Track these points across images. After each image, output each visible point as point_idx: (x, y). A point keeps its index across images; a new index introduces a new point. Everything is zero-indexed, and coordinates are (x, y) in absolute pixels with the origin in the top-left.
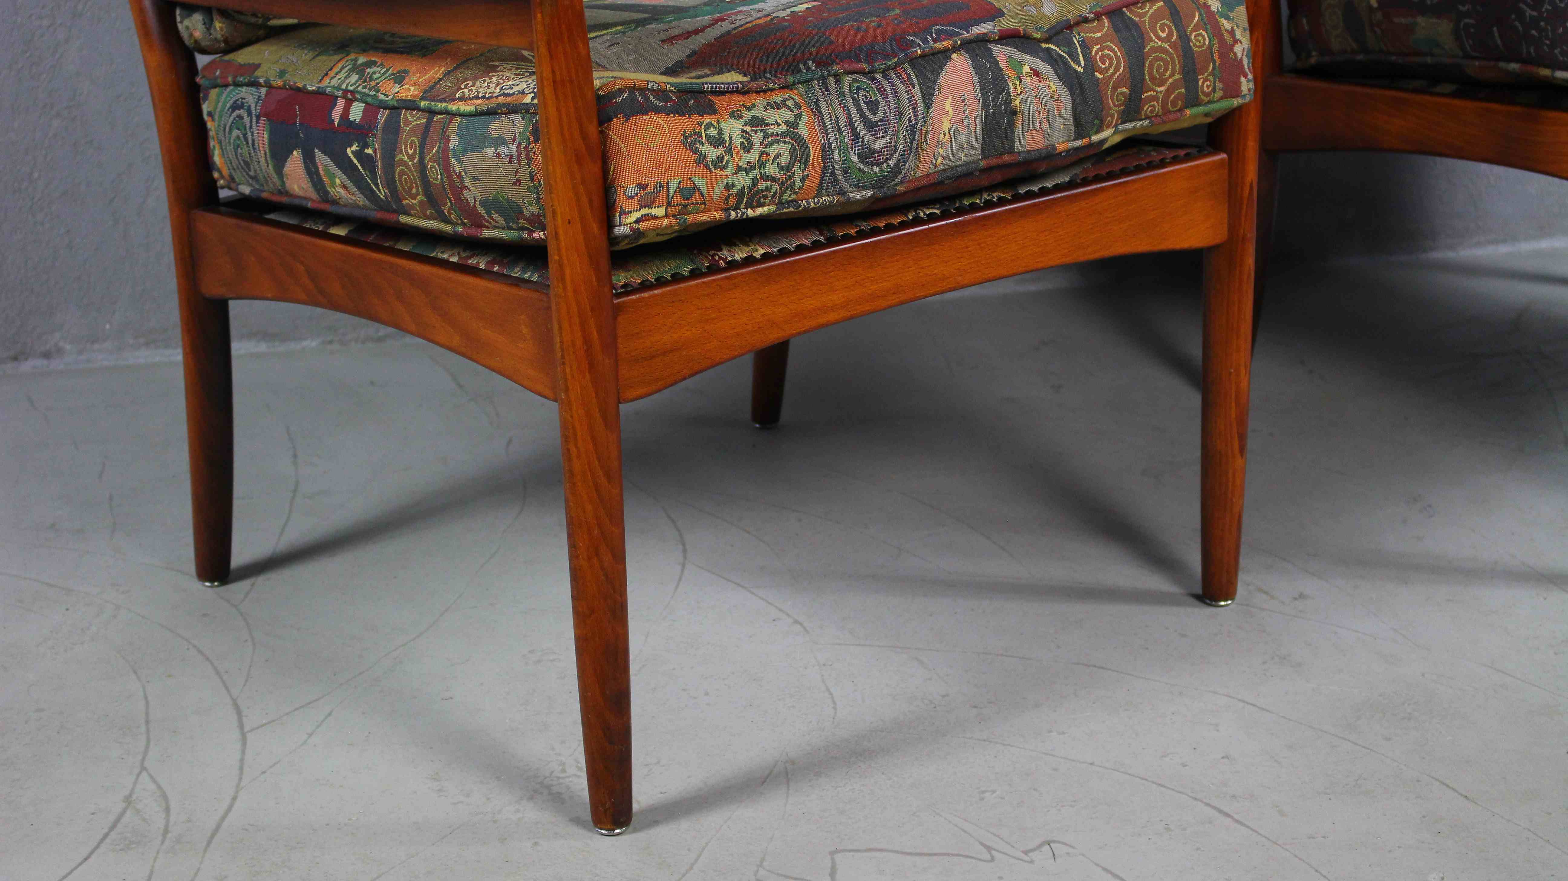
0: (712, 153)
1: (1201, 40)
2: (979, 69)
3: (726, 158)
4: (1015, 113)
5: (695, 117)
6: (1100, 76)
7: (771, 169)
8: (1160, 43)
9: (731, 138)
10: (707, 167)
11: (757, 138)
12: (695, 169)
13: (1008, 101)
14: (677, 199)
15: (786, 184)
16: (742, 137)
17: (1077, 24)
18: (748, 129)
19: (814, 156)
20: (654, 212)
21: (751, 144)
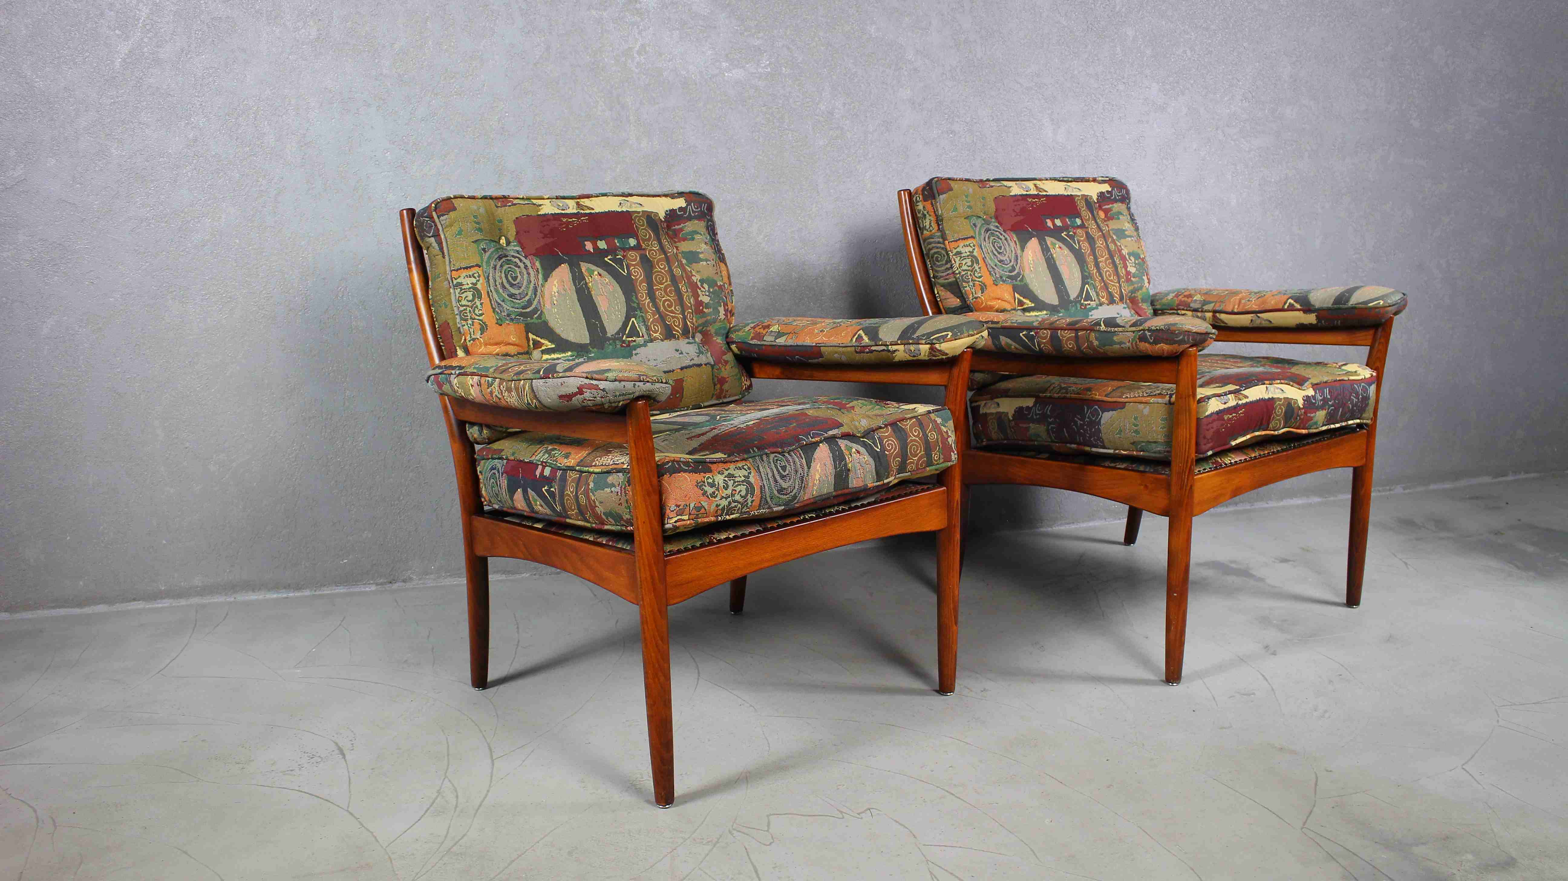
0: (710, 490)
1: (933, 436)
2: (831, 449)
3: (716, 492)
4: (849, 470)
5: (702, 474)
6: (887, 453)
7: (737, 497)
8: (914, 438)
9: (718, 483)
10: (708, 496)
11: (730, 483)
12: (702, 498)
13: (846, 465)
14: (694, 512)
15: (744, 504)
16: (724, 483)
17: (877, 429)
18: (726, 479)
19: (757, 491)
20: (683, 517)
21: (728, 486)
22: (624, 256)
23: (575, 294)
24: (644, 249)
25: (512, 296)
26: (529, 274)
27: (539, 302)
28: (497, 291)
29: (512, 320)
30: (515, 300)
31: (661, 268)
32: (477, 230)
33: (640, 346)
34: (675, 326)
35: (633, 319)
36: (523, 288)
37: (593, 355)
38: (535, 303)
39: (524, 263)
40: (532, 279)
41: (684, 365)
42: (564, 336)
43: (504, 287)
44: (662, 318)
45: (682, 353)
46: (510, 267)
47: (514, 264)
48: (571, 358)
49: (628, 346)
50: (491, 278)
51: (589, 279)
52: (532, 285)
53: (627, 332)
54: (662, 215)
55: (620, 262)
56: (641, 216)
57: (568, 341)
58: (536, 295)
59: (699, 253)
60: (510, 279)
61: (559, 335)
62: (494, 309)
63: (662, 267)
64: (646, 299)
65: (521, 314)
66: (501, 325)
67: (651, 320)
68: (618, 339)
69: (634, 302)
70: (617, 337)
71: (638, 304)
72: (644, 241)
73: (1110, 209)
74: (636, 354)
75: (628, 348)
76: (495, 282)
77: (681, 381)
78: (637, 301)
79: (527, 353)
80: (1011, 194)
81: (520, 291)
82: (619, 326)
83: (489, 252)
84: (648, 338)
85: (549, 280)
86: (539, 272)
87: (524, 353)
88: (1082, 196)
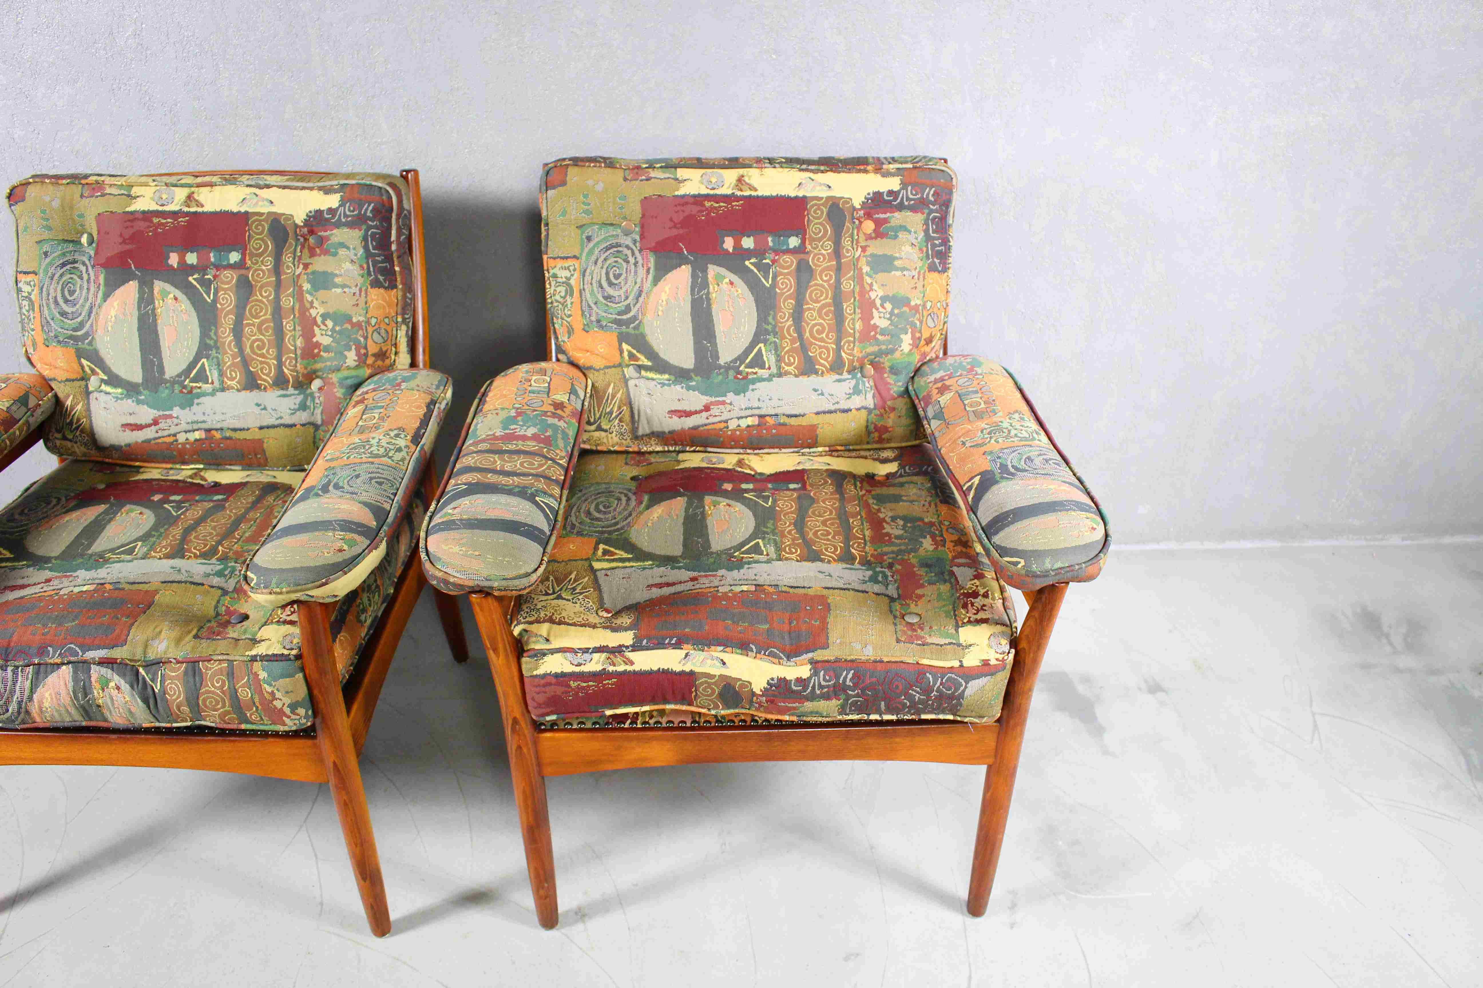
4: (99, 706)
6: (169, 696)
8: (214, 689)
22: (215, 277)
23: (136, 321)
24: (248, 268)
25: (63, 314)
26: (88, 289)
27: (92, 326)
28: (48, 305)
29: (59, 342)
30: (66, 320)
31: (264, 296)
32: (45, 226)
33: (204, 395)
34: (264, 374)
35: (204, 360)
36: (78, 306)
37: (143, 397)
38: (88, 326)
39: (89, 274)
40: (91, 296)
41: (265, 424)
42: (115, 370)
43: (56, 302)
44: (246, 363)
45: (265, 409)
46: (72, 278)
47: (79, 274)
48: (120, 396)
49: (190, 392)
50: (45, 289)
51: (158, 303)
52: (88, 305)
53: (192, 376)
54: (299, 218)
55: (206, 284)
56: (263, 221)
57: (118, 374)
58: (89, 316)
59: (336, 275)
60: (66, 293)
61: (110, 368)
62: (43, 327)
63: (265, 294)
64: (229, 335)
65: (71, 337)
66: (49, 345)
67: (229, 363)
68: (178, 382)
69: (211, 339)
70: (178, 380)
71: (216, 342)
72: (252, 255)
73: (886, 221)
74: (198, 404)
75: (189, 396)
76: (48, 295)
77: (260, 442)
78: (214, 337)
79: (82, 379)
80: (676, 193)
81: (74, 309)
82: (184, 366)
83: (51, 257)
84: (218, 386)
85: (109, 300)
86: (101, 288)
87: (76, 380)
88: (828, 198)
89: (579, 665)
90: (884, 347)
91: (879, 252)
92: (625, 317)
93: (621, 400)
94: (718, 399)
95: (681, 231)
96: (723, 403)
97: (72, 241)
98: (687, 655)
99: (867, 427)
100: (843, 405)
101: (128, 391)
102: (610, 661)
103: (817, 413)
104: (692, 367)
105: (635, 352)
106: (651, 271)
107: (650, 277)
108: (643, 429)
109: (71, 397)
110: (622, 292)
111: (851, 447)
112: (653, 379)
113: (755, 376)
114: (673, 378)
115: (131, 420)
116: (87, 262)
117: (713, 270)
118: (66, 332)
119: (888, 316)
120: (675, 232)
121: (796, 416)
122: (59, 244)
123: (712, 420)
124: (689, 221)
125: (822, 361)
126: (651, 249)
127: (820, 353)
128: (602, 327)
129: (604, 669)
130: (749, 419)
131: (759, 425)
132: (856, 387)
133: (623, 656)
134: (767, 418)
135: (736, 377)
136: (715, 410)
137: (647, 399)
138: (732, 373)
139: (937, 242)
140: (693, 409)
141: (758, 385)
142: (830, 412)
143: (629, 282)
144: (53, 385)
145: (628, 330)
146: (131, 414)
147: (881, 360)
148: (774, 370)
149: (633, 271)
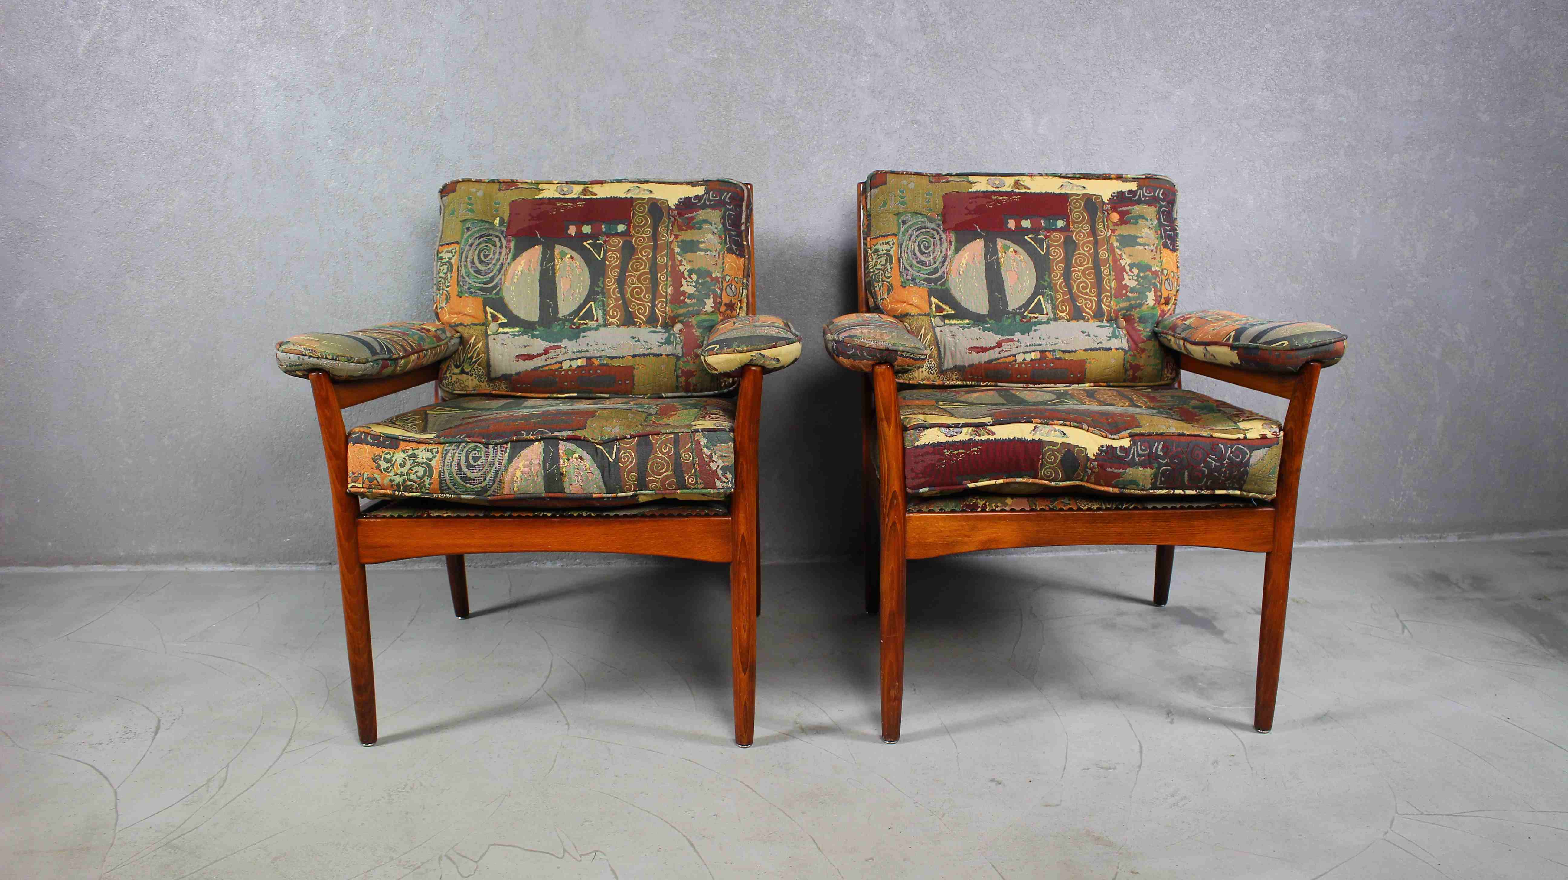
0: (384, 465)
1: (687, 457)
2: (546, 451)
3: (390, 468)
4: (562, 474)
5: (384, 449)
6: (621, 465)
7: (413, 477)
8: (661, 455)
9: (396, 460)
10: (381, 470)
11: (409, 462)
12: (375, 470)
13: (559, 468)
14: (367, 482)
15: (421, 485)
16: (402, 461)
17: (621, 439)
18: (407, 458)
19: (435, 475)
20: (357, 485)
21: (405, 464)
22: (606, 241)
23: (538, 275)
24: (632, 236)
25: (477, 271)
26: (500, 253)
27: (501, 279)
28: (465, 266)
29: (471, 293)
30: (479, 276)
32: (468, 210)
33: (590, 329)
34: (640, 314)
35: (592, 303)
36: (490, 266)
37: (538, 333)
38: (497, 279)
39: (501, 243)
40: (502, 258)
41: (637, 353)
42: (515, 312)
43: (473, 263)
44: (626, 305)
45: (638, 341)
46: (487, 246)
47: (493, 243)
48: (517, 333)
49: (578, 328)
50: (464, 254)
51: (558, 261)
52: (500, 263)
53: (580, 315)
54: (672, 203)
55: (598, 247)
56: (644, 203)
57: (518, 317)
58: (500, 272)
59: (701, 243)
61: (511, 312)
62: (458, 282)
63: (644, 254)
64: (613, 284)
65: (481, 289)
66: (461, 297)
67: (612, 305)
68: (568, 320)
69: (599, 287)
70: (568, 319)
71: (603, 289)
72: (637, 227)
73: (1128, 212)
74: (583, 337)
75: (577, 330)
76: (467, 258)
77: (631, 368)
78: (602, 286)
79: (484, 324)
80: (970, 190)
81: (487, 268)
82: (574, 308)
83: (472, 231)
84: (602, 323)
85: (518, 259)
86: (512, 251)
87: (479, 324)
88: (1084, 195)
89: (952, 436)
90: (1133, 302)
91: (1126, 233)
92: (933, 277)
93: (930, 341)
94: (1008, 337)
95: (975, 216)
96: (1012, 340)
97: (488, 222)
98: (1035, 428)
99: (1124, 364)
100: (1106, 345)
101: (525, 328)
102: (976, 432)
103: (1086, 350)
104: (987, 313)
105: (941, 304)
106: (953, 243)
107: (953, 248)
108: (948, 364)
109: (475, 337)
110: (931, 259)
111: (1111, 384)
112: (955, 325)
113: (1036, 320)
114: (972, 322)
115: (525, 351)
116: (500, 235)
117: (1000, 243)
118: (478, 285)
119: (1136, 278)
120: (970, 217)
121: (1069, 352)
122: (478, 223)
123: (1003, 354)
124: (980, 210)
125: (1088, 310)
126: (952, 229)
127: (1086, 304)
128: (916, 284)
129: (972, 439)
130: (1033, 354)
131: (1040, 359)
132: (1114, 332)
133: (986, 429)
134: (1047, 353)
135: (1021, 321)
136: (1006, 346)
137: (951, 339)
138: (1018, 318)
139: (1167, 228)
140: (988, 346)
141: (1038, 327)
142: (1096, 349)
143: (936, 252)
144: (460, 329)
145: (935, 287)
146: (525, 347)
147: (1132, 313)
148: (1051, 315)
149: (939, 244)
